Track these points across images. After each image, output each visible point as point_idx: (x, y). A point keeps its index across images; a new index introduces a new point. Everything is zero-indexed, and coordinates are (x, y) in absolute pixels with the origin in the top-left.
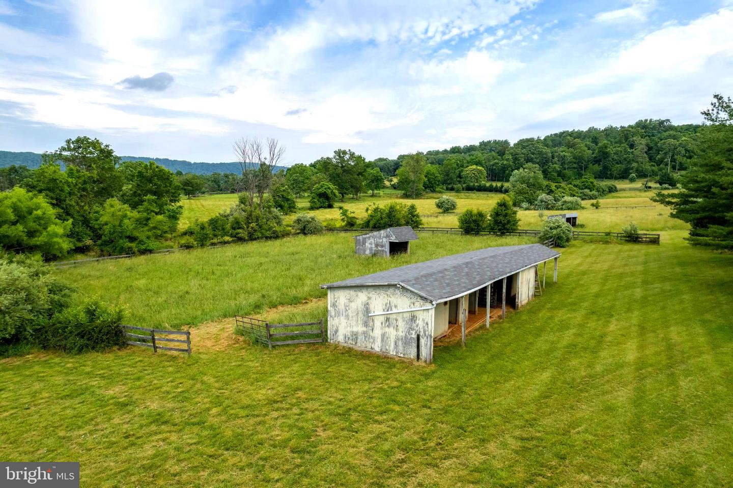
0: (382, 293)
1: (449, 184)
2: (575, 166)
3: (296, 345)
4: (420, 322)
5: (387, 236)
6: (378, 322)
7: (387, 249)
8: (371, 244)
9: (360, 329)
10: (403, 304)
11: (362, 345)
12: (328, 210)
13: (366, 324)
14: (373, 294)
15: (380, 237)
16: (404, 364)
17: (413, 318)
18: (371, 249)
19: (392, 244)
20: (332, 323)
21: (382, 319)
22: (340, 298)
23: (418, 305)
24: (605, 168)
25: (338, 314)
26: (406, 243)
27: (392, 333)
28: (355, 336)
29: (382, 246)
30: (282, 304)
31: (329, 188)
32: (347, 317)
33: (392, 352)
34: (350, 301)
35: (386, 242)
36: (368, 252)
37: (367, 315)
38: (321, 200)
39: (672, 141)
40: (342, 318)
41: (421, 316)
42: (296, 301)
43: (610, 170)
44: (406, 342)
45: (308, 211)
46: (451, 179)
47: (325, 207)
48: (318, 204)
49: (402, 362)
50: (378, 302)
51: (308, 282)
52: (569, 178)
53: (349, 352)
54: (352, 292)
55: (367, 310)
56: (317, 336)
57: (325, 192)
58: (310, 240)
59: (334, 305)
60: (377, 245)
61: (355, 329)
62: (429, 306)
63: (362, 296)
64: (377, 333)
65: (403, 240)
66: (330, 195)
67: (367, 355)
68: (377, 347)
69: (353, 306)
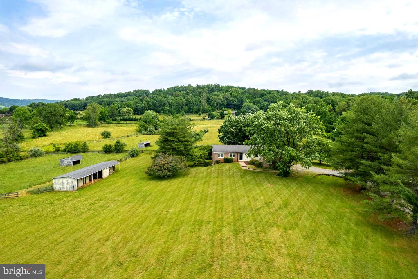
0: (66, 179)
1: (114, 117)
2: (176, 107)
3: (46, 192)
4: (74, 183)
5: (72, 159)
6: (65, 185)
7: (72, 163)
8: (66, 162)
9: (61, 186)
10: (70, 180)
11: (62, 190)
12: (44, 138)
13: (63, 185)
14: (64, 179)
15: (69, 160)
16: (71, 192)
17: (72, 183)
18: (66, 164)
19: (73, 162)
20: (54, 186)
21: (66, 184)
22: (57, 180)
23: (73, 180)
24: (190, 108)
25: (56, 184)
26: (79, 160)
27: (68, 186)
28: (60, 188)
29: (70, 162)
30: (37, 184)
31: (44, 126)
32: (58, 184)
33: (69, 190)
34: (59, 181)
35: (71, 161)
36: (65, 165)
37: (63, 184)
38: (39, 132)
39: (215, 97)
40: (57, 185)
41: (74, 182)
42: (42, 183)
43: (192, 109)
44: (71, 187)
45: (32, 140)
46: (115, 114)
47: (41, 136)
48: (38, 135)
49: (71, 191)
50: (65, 181)
51: (44, 177)
52: (174, 113)
53: (59, 192)
54: (59, 179)
55: (63, 182)
56: (51, 189)
57: (41, 129)
58: (39, 159)
59: (55, 182)
60: (68, 162)
61: (60, 187)
62: (75, 180)
63: (61, 180)
64: (65, 187)
65: (78, 160)
66: (44, 130)
67: (64, 191)
68: (65, 190)
69: (59, 182)
